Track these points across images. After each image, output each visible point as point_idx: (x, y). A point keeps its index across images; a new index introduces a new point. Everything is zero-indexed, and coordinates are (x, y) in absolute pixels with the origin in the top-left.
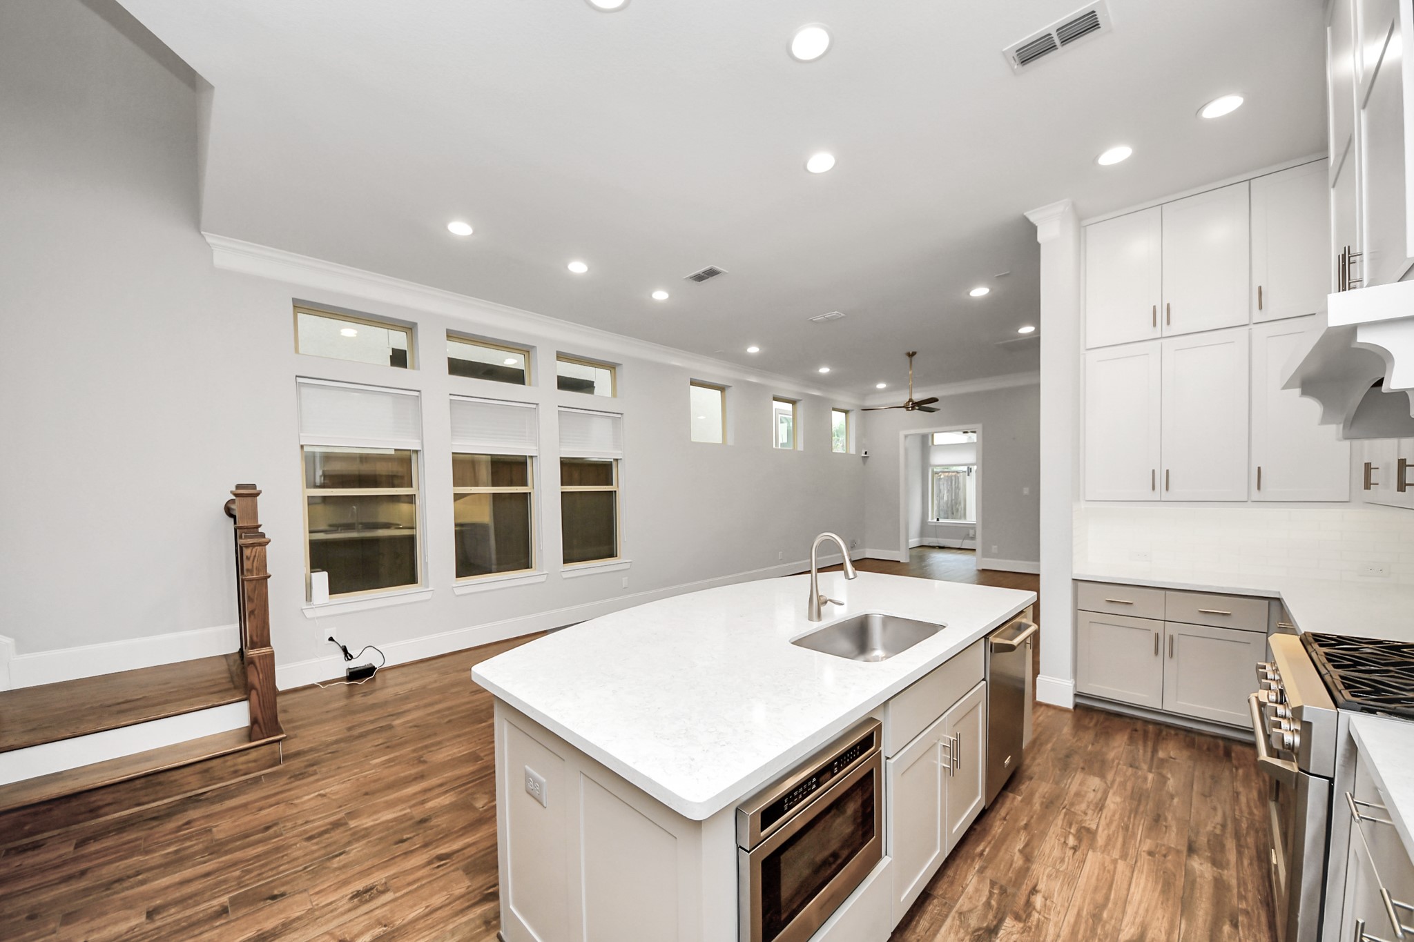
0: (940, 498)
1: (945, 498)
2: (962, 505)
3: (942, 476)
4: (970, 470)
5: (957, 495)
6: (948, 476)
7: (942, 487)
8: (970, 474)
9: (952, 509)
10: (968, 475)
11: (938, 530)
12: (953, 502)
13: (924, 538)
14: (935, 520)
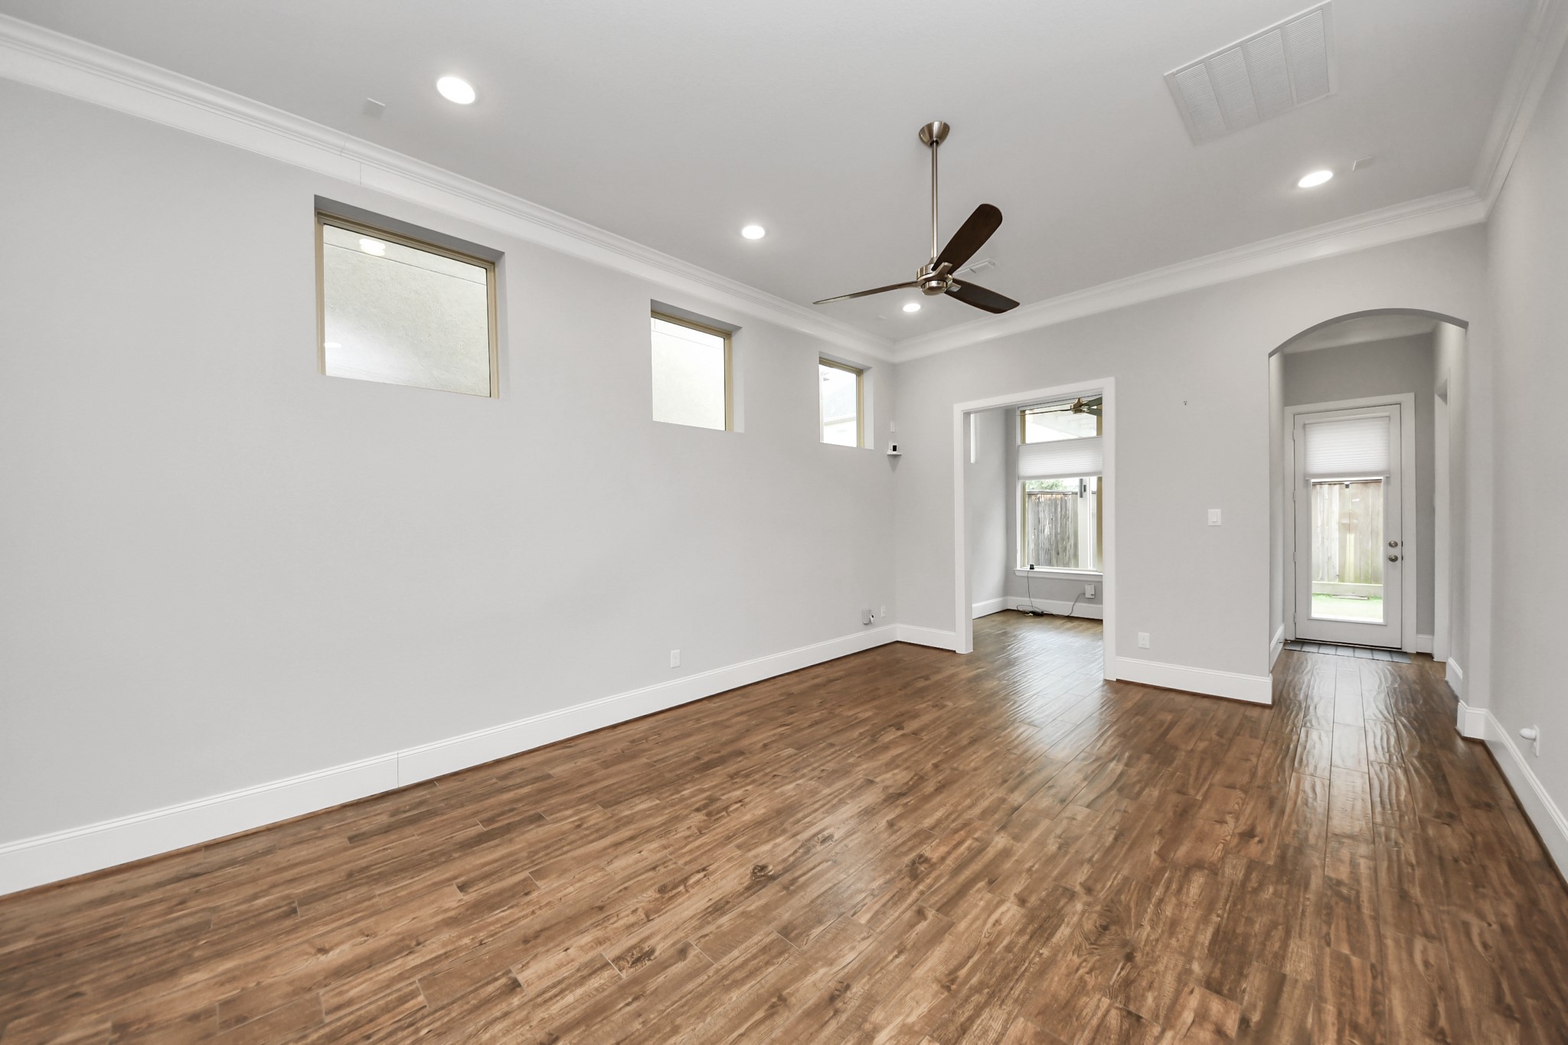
0: (1038, 530)
1: (1047, 531)
2: (1072, 541)
3: (1042, 500)
4: (1083, 488)
5: (1064, 527)
6: (1050, 499)
7: (1041, 515)
8: (1084, 494)
9: (1057, 546)
10: (1081, 496)
11: (1030, 584)
12: (1059, 536)
13: (1010, 598)
14: (1028, 568)
